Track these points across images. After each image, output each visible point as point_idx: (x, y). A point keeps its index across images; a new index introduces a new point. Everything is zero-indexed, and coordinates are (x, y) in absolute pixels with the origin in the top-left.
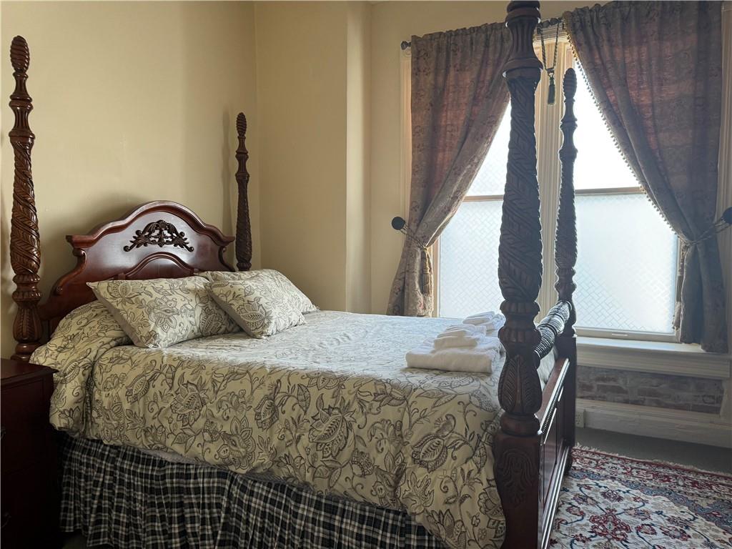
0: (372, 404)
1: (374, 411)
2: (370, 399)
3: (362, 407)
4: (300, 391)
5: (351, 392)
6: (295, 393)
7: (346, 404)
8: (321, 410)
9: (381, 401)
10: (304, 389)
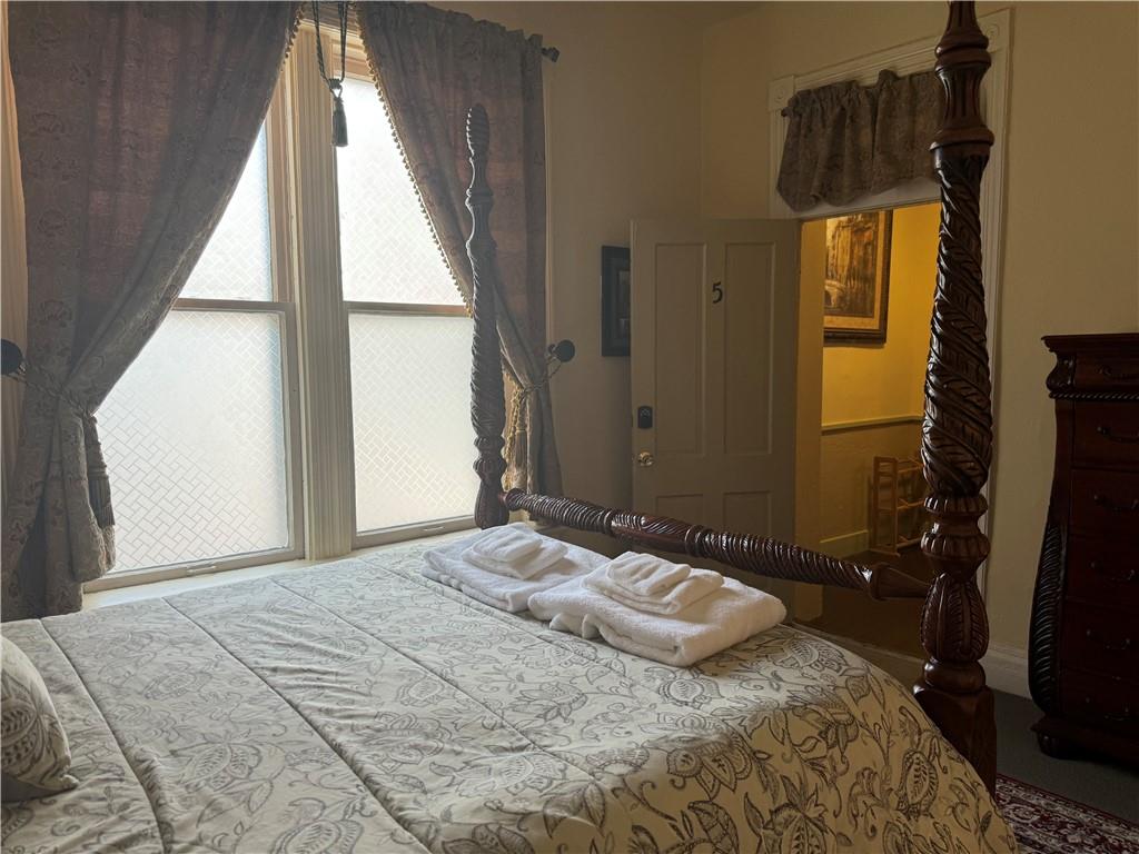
0: (831, 756)
1: (840, 767)
2: (821, 749)
3: (823, 775)
4: (706, 819)
5: (788, 756)
6: (699, 833)
7: (798, 786)
8: (762, 831)
9: (837, 742)
10: (709, 808)
